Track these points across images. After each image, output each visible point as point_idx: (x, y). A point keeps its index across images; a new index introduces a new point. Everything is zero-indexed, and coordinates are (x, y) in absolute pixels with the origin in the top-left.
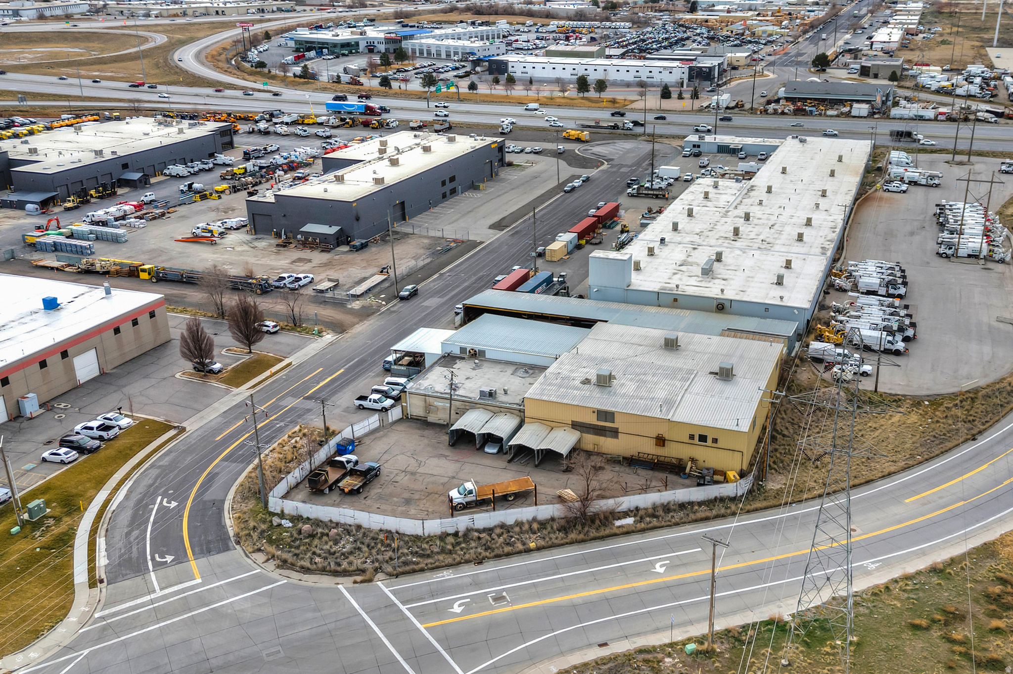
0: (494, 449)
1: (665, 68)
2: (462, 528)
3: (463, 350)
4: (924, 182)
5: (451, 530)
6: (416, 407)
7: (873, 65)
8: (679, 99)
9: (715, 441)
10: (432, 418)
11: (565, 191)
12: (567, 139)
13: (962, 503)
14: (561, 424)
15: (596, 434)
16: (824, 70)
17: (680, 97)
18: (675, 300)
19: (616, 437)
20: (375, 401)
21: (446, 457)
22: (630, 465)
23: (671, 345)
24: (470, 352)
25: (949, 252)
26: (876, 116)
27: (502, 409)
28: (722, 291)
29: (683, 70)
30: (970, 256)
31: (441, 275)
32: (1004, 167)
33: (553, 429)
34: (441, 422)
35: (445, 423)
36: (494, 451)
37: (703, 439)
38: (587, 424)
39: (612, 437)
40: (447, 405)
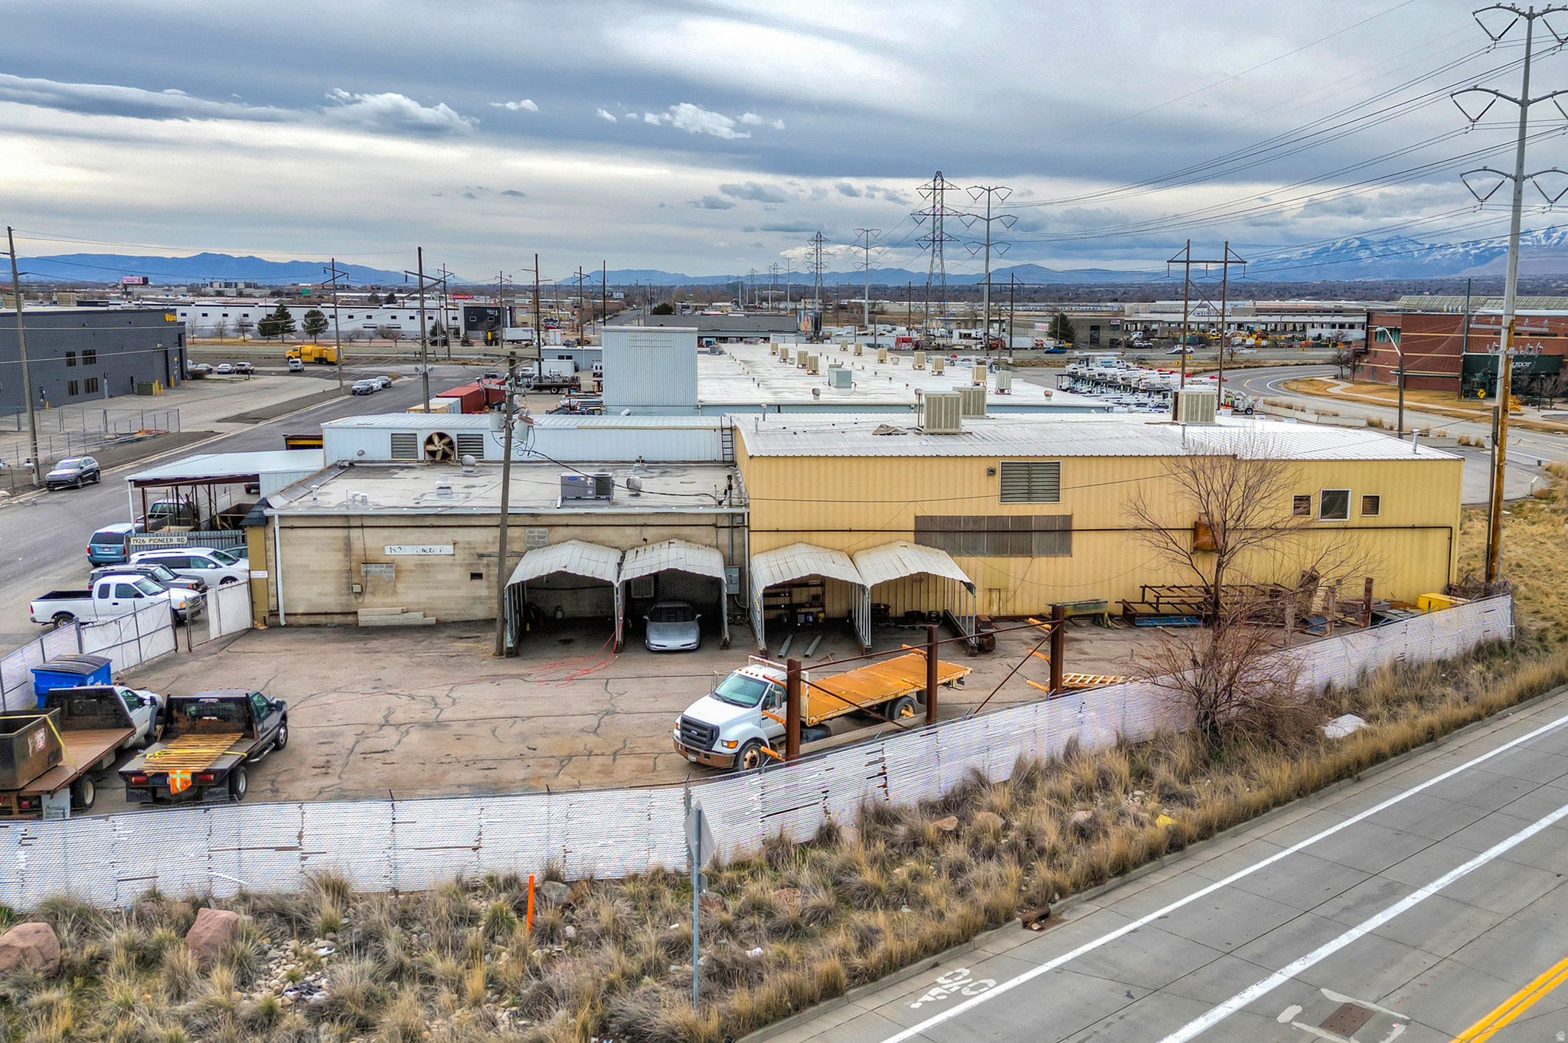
0: (683, 633)
6: (305, 578)
9: (1372, 504)
10: (372, 611)
15: (999, 551)
19: (1066, 550)
20: (123, 592)
22: (1134, 626)
24: (428, 445)
27: (649, 533)
33: (856, 557)
34: (416, 618)
35: (431, 620)
36: (691, 640)
37: (1335, 503)
38: (967, 519)
39: (1050, 552)
40: (436, 549)
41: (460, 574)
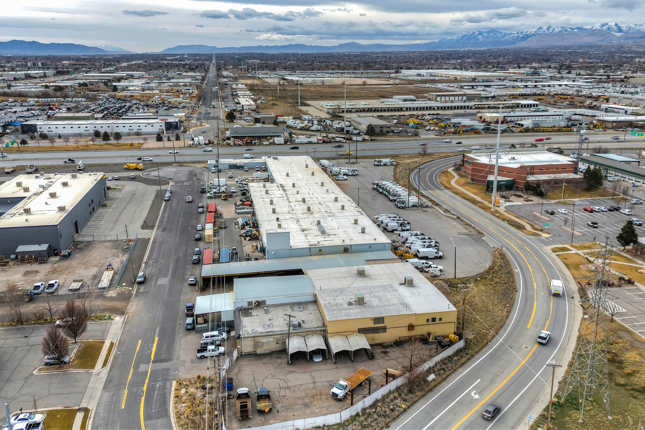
0: (320, 358)
1: (148, 124)
2: (359, 410)
3: (250, 303)
4: (350, 174)
5: (354, 414)
6: (247, 346)
7: (261, 117)
8: (168, 141)
9: (440, 319)
10: (259, 351)
11: (165, 200)
12: (128, 169)
13: (548, 322)
14: (352, 332)
15: (373, 333)
16: (233, 121)
17: (169, 140)
18: (320, 250)
19: (385, 331)
20: (213, 350)
21: (295, 371)
22: (398, 346)
23: (361, 274)
24: (255, 303)
25: (403, 206)
26: (288, 143)
27: (308, 333)
28: (344, 241)
29: (161, 124)
30: (413, 206)
31: (146, 263)
32: (376, 163)
33: (348, 337)
34: (267, 352)
35: (270, 352)
36: (321, 359)
37: (434, 320)
38: (367, 328)
39: (383, 332)
40: (270, 339)
41: (274, 343)
